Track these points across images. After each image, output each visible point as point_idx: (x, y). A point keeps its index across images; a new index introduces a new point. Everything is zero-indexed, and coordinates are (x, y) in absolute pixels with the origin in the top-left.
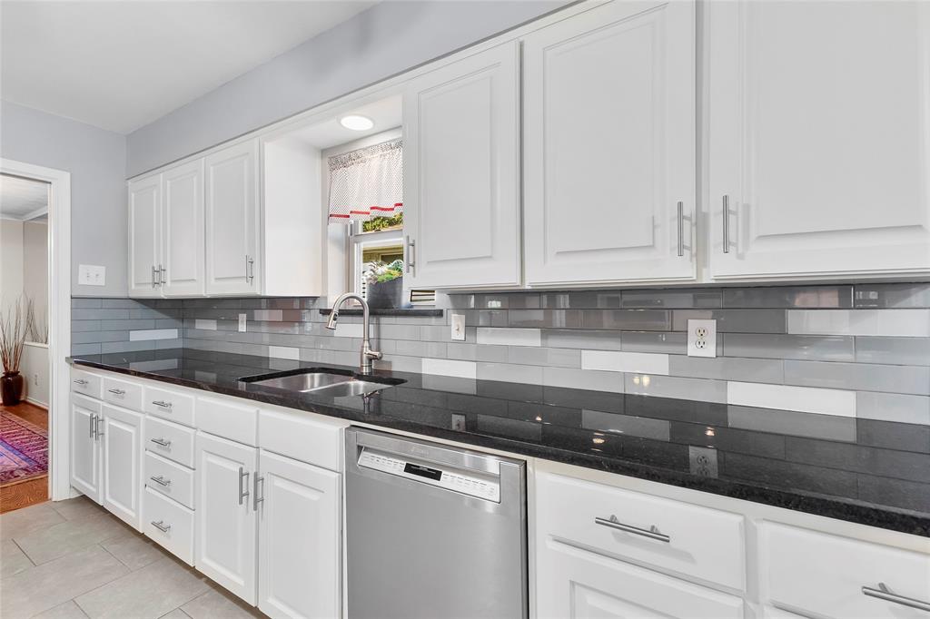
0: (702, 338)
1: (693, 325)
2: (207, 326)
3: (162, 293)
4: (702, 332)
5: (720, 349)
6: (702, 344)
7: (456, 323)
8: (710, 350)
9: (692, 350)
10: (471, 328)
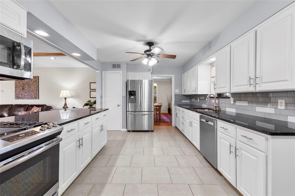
0: (281, 105)
1: (279, 101)
2: (194, 100)
3: (186, 94)
4: (281, 103)
5: (286, 107)
6: (281, 106)
7: (232, 99)
8: (283, 108)
9: (279, 107)
10: (235, 101)
